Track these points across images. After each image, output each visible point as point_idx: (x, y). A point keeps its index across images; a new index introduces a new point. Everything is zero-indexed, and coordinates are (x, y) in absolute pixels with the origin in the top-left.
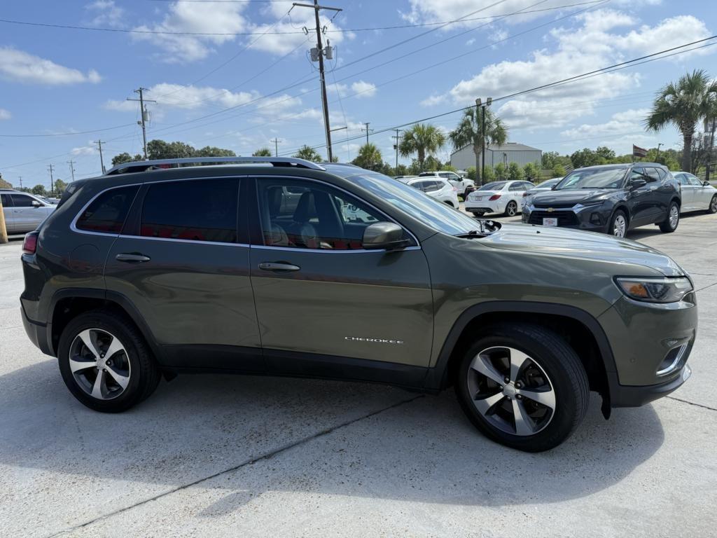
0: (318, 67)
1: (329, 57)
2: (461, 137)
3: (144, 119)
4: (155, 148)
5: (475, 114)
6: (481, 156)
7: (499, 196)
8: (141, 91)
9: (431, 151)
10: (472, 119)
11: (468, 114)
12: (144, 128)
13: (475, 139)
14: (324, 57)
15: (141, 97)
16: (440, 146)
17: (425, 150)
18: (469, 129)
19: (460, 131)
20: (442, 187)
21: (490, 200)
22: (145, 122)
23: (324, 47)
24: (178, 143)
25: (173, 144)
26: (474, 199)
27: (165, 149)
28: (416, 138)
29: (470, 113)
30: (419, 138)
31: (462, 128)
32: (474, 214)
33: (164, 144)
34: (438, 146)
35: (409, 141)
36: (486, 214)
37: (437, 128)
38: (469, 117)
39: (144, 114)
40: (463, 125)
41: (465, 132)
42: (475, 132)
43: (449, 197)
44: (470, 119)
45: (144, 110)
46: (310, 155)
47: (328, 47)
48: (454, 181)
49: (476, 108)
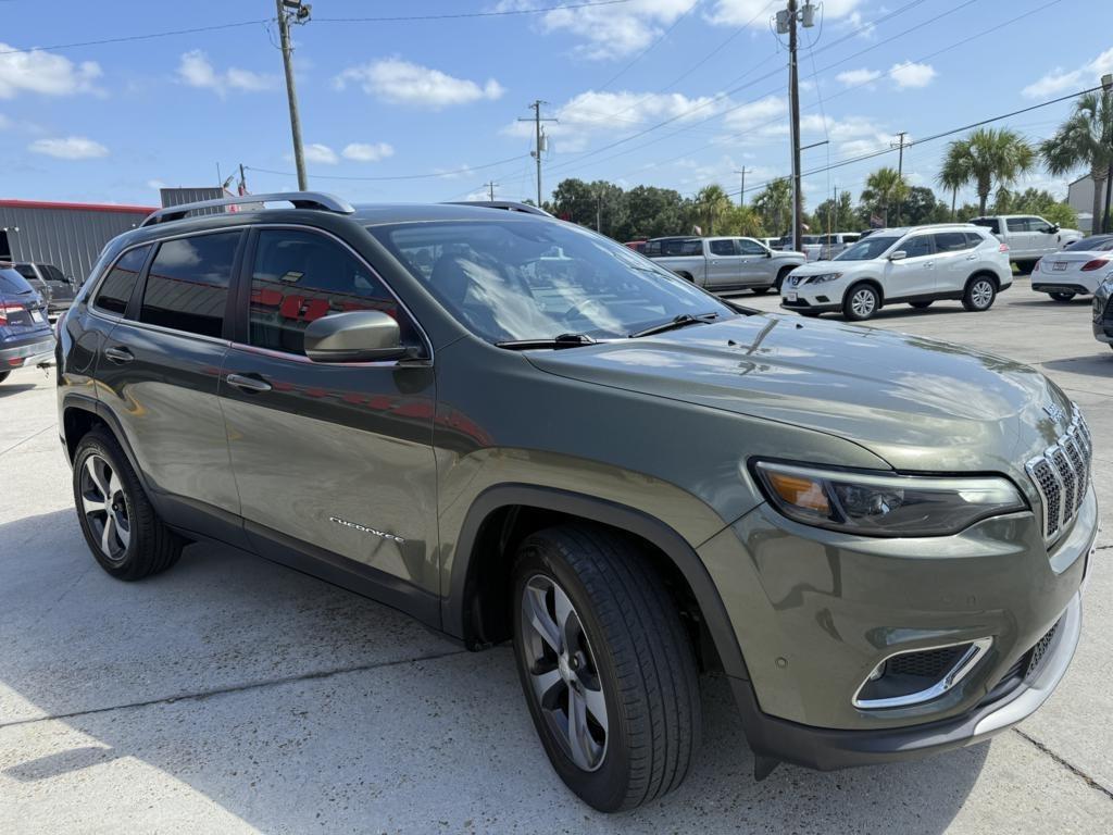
0: (788, 42)
1: (807, 24)
2: (1065, 151)
3: (540, 147)
4: (568, 191)
5: (1099, 105)
6: (1105, 185)
7: (1105, 262)
8: (537, 106)
9: (1005, 179)
10: (1093, 115)
11: (1083, 106)
12: (539, 162)
13: (1095, 154)
14: (799, 25)
15: (538, 115)
16: (1024, 168)
17: (993, 177)
18: (1081, 135)
19: (1063, 140)
20: (976, 245)
21: (1082, 270)
22: (541, 152)
23: (799, 8)
24: (601, 182)
25: (594, 184)
26: (1051, 267)
27: (581, 193)
28: (976, 155)
29: (1089, 104)
30: (982, 154)
31: (1067, 133)
32: (1052, 295)
33: (581, 185)
34: (1019, 168)
35: (961, 161)
36: (1078, 297)
37: (1020, 136)
38: (1087, 112)
39: (540, 140)
40: (1070, 128)
41: (1074, 140)
42: (1097, 140)
43: (992, 263)
44: (1088, 115)
45: (541, 134)
46: (783, 193)
47: (807, 6)
48: (1039, 233)
49: (1101, 92)
